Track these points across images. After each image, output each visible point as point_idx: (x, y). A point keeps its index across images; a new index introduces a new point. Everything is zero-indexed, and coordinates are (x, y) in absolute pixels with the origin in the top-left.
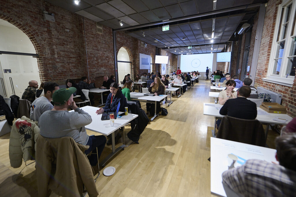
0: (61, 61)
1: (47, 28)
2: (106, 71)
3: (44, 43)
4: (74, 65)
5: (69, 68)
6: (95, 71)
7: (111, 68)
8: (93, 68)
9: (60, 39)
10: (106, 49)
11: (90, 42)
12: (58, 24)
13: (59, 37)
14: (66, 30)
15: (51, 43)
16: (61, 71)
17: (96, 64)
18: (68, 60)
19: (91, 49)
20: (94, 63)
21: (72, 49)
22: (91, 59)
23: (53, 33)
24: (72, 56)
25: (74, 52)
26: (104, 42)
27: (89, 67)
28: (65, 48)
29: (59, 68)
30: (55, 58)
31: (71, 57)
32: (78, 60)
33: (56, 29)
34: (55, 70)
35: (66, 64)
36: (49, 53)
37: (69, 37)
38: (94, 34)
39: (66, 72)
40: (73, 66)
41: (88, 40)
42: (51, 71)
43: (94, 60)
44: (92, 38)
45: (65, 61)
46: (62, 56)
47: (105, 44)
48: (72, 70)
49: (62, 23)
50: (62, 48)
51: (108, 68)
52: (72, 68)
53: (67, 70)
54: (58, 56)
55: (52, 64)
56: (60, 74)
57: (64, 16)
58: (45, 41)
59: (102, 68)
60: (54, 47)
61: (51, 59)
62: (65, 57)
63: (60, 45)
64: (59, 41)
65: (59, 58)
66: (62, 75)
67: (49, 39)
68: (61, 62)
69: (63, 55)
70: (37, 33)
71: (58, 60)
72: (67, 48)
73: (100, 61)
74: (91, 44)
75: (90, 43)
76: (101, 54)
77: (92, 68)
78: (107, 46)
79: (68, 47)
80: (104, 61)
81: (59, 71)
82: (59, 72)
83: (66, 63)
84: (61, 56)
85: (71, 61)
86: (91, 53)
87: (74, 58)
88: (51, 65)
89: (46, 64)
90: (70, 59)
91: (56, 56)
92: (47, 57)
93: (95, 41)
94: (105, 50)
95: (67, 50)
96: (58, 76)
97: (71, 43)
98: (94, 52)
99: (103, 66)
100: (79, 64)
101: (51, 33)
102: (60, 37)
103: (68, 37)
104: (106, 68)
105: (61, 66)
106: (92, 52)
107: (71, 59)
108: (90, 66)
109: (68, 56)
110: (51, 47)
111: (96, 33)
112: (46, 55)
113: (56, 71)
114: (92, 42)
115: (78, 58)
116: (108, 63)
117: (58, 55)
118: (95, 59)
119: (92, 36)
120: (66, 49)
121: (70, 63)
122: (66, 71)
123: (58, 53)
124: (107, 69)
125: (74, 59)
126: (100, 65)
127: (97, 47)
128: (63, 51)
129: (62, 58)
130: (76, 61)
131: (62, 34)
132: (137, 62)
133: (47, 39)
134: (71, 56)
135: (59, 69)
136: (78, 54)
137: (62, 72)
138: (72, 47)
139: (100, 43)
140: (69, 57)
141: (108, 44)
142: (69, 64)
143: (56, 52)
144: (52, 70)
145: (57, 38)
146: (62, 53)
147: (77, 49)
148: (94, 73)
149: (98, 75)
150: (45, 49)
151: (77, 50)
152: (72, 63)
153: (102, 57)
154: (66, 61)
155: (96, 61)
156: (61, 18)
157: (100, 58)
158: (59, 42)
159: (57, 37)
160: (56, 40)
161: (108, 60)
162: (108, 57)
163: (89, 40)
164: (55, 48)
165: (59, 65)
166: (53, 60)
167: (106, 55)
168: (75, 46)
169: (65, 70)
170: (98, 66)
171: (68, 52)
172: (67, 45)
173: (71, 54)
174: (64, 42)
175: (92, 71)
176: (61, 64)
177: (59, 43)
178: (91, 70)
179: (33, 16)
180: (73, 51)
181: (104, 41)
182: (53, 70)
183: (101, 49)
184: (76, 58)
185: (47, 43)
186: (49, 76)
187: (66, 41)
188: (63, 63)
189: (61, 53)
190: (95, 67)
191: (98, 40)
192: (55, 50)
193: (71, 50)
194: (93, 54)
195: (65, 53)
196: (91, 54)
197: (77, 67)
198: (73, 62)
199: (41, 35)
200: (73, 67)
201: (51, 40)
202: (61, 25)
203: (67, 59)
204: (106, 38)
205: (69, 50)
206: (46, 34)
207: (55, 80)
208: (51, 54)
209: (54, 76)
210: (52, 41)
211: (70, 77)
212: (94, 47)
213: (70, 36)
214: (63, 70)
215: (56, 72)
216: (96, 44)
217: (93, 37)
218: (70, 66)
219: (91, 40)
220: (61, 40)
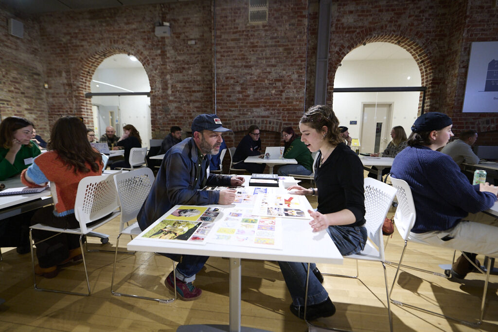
0: (175, 99)
1: (161, 48)
2: (268, 117)
3: (155, 74)
4: (197, 104)
5: (188, 111)
6: (235, 117)
7: (288, 110)
8: (230, 110)
9: (178, 61)
10: (275, 58)
11: (227, 52)
12: (177, 37)
13: (177, 59)
14: (190, 43)
15: (165, 71)
16: (174, 116)
17: (239, 99)
18: (188, 96)
19: (228, 67)
20: (233, 98)
21: (197, 74)
22: (227, 89)
23: (168, 55)
24: (196, 88)
25: (199, 81)
26: (270, 43)
27: (219, 108)
28: (184, 76)
29: (172, 111)
30: (168, 94)
31: (194, 92)
32: (206, 95)
33: (173, 47)
34: (166, 115)
35: (183, 104)
36: (159, 88)
37: (194, 54)
38: (240, 31)
39: (182, 118)
40: (196, 107)
41: (221, 48)
42: (160, 117)
43: (234, 92)
44: (232, 42)
45: (183, 98)
46: (179, 91)
47: (275, 46)
48: (193, 114)
49: (184, 33)
50: (180, 76)
51: (278, 110)
52: (193, 111)
53: (184, 114)
54: (172, 92)
55: (163, 105)
56: (172, 120)
57: (189, 19)
58: (156, 70)
59: (255, 109)
60: (168, 77)
61: (162, 96)
62: (184, 92)
63: (177, 72)
64: (177, 65)
65: (173, 94)
66: (176, 123)
67: (162, 65)
68: (176, 101)
69: (180, 88)
70: (148, 60)
71: (171, 98)
72: (188, 75)
73: (250, 92)
74: (229, 56)
75: (226, 54)
76: (256, 74)
77: (227, 110)
78: (281, 49)
79: (190, 72)
80: (266, 92)
81: (172, 115)
82: (171, 117)
83: (184, 102)
84: (176, 91)
85: (193, 98)
86: (228, 75)
87: (198, 91)
88: (161, 107)
89: (156, 105)
90: (191, 95)
91: (169, 92)
92: (157, 95)
93: (240, 47)
94: (273, 61)
95: (188, 78)
96: (170, 124)
97: (196, 65)
98: (237, 72)
99: (261, 105)
100: (208, 103)
101: (166, 55)
102: (179, 58)
103: (192, 54)
104: (268, 109)
105: (176, 107)
106: (230, 74)
107: (193, 94)
108: (223, 106)
109: (188, 90)
110: (163, 78)
111: (246, 27)
112: (156, 92)
113: (168, 116)
114: (231, 52)
115: (207, 91)
116: (281, 95)
117: (173, 90)
118: (238, 88)
119: (233, 36)
120: (186, 78)
121: (191, 101)
122: (182, 116)
123: (172, 86)
124: (273, 112)
125: (198, 95)
126: (252, 103)
127: (247, 59)
128: (180, 82)
129: (178, 94)
130: (202, 98)
131: (182, 52)
132: (452, 81)
133: (159, 67)
134: (193, 89)
135: (171, 113)
136: (209, 83)
137: (176, 117)
138: (198, 71)
139: (255, 49)
140: (190, 92)
141: (283, 46)
142: (188, 104)
143: (169, 86)
144: (162, 114)
145: (174, 62)
146: (179, 85)
147: (208, 73)
148: (231, 122)
149: (242, 126)
150: (156, 82)
151: (207, 75)
152: (195, 102)
153: (261, 81)
154: (185, 99)
155: (239, 92)
156: (183, 24)
157: (254, 85)
158: (176, 67)
159: (173, 59)
160: (171, 65)
161: (281, 88)
162: (280, 80)
163: (227, 48)
164: (170, 78)
165: (172, 106)
166: (164, 99)
167: (274, 76)
168: (203, 69)
169: (180, 115)
170: (245, 104)
171: (188, 82)
172: (189, 69)
173: (194, 85)
174: (183, 66)
175: (225, 117)
176: (175, 105)
177: (176, 69)
178: (223, 113)
179: (146, 37)
180: (199, 78)
181: (272, 38)
182: (164, 114)
183: (259, 61)
184: (203, 91)
185: (159, 72)
186: (157, 124)
187: (188, 63)
188: (180, 102)
189: (177, 86)
190: (237, 107)
191: (252, 41)
192: (169, 82)
193: (194, 78)
194: (232, 78)
195: (184, 84)
196: (227, 78)
197: (205, 109)
198: (197, 99)
199: (152, 62)
200: (195, 110)
201: (165, 66)
202: (182, 36)
203: (186, 95)
204: (279, 28)
205: (190, 79)
206: (158, 60)
207: (164, 130)
208: (162, 89)
209: (163, 124)
210: (165, 68)
211: (188, 127)
212: (236, 62)
213: (196, 52)
214: (177, 114)
215: (167, 118)
216: (243, 52)
217: (238, 37)
218: (190, 108)
219: (229, 48)
220: (179, 63)
